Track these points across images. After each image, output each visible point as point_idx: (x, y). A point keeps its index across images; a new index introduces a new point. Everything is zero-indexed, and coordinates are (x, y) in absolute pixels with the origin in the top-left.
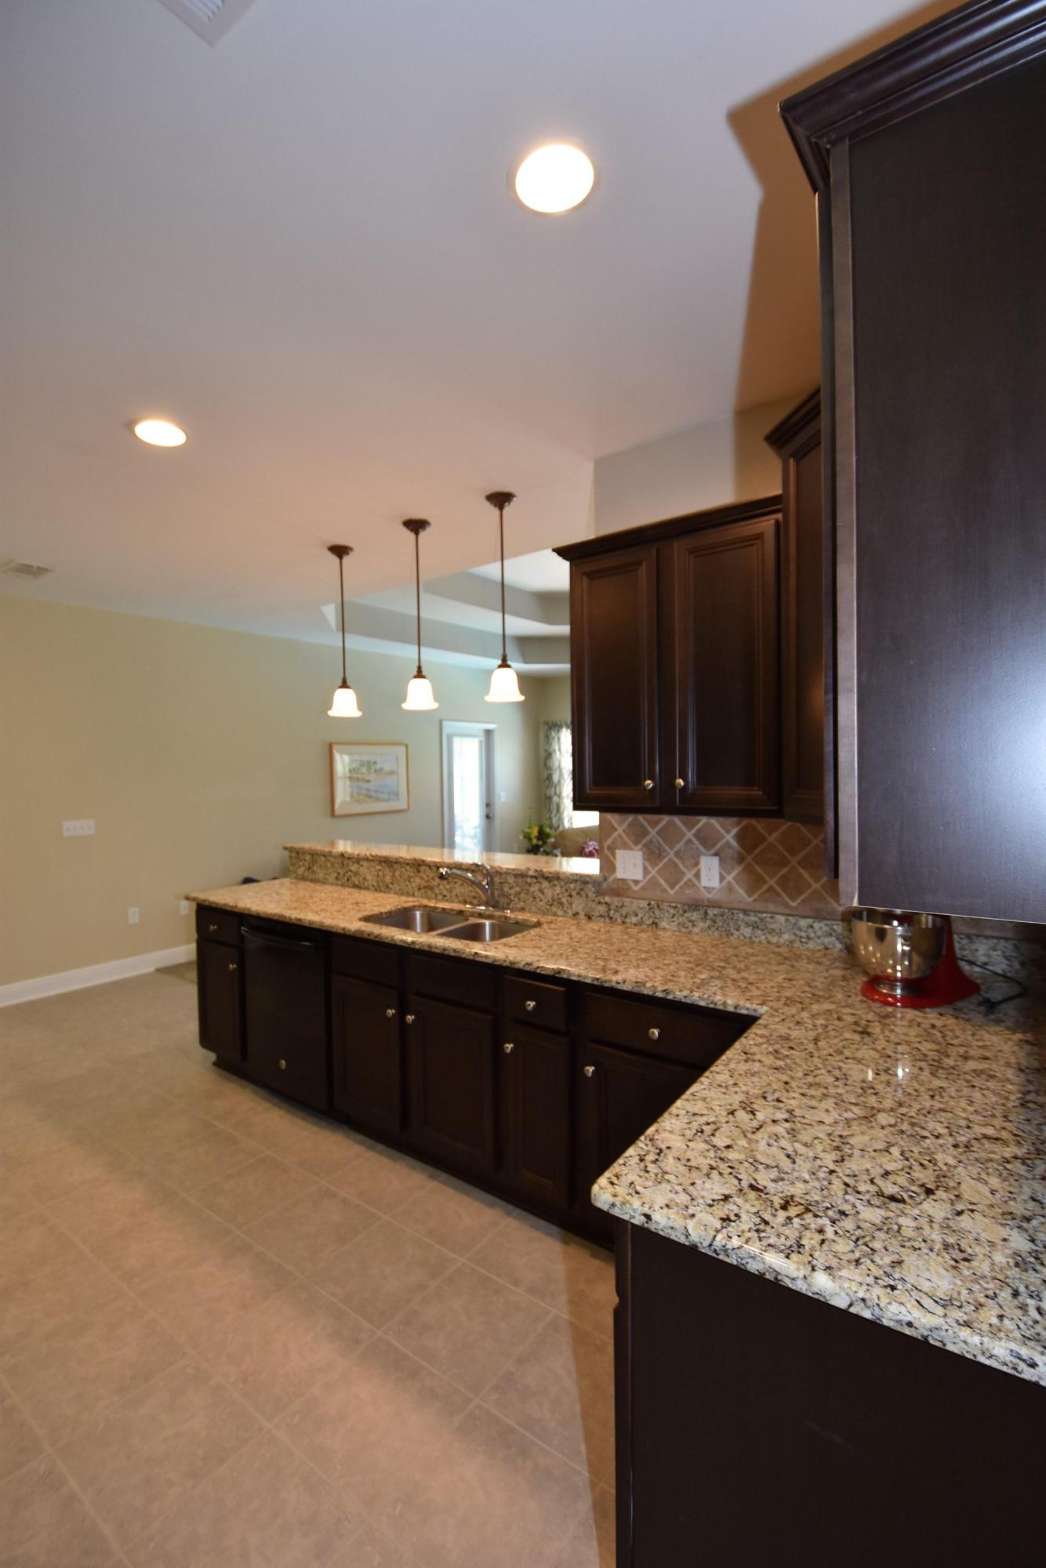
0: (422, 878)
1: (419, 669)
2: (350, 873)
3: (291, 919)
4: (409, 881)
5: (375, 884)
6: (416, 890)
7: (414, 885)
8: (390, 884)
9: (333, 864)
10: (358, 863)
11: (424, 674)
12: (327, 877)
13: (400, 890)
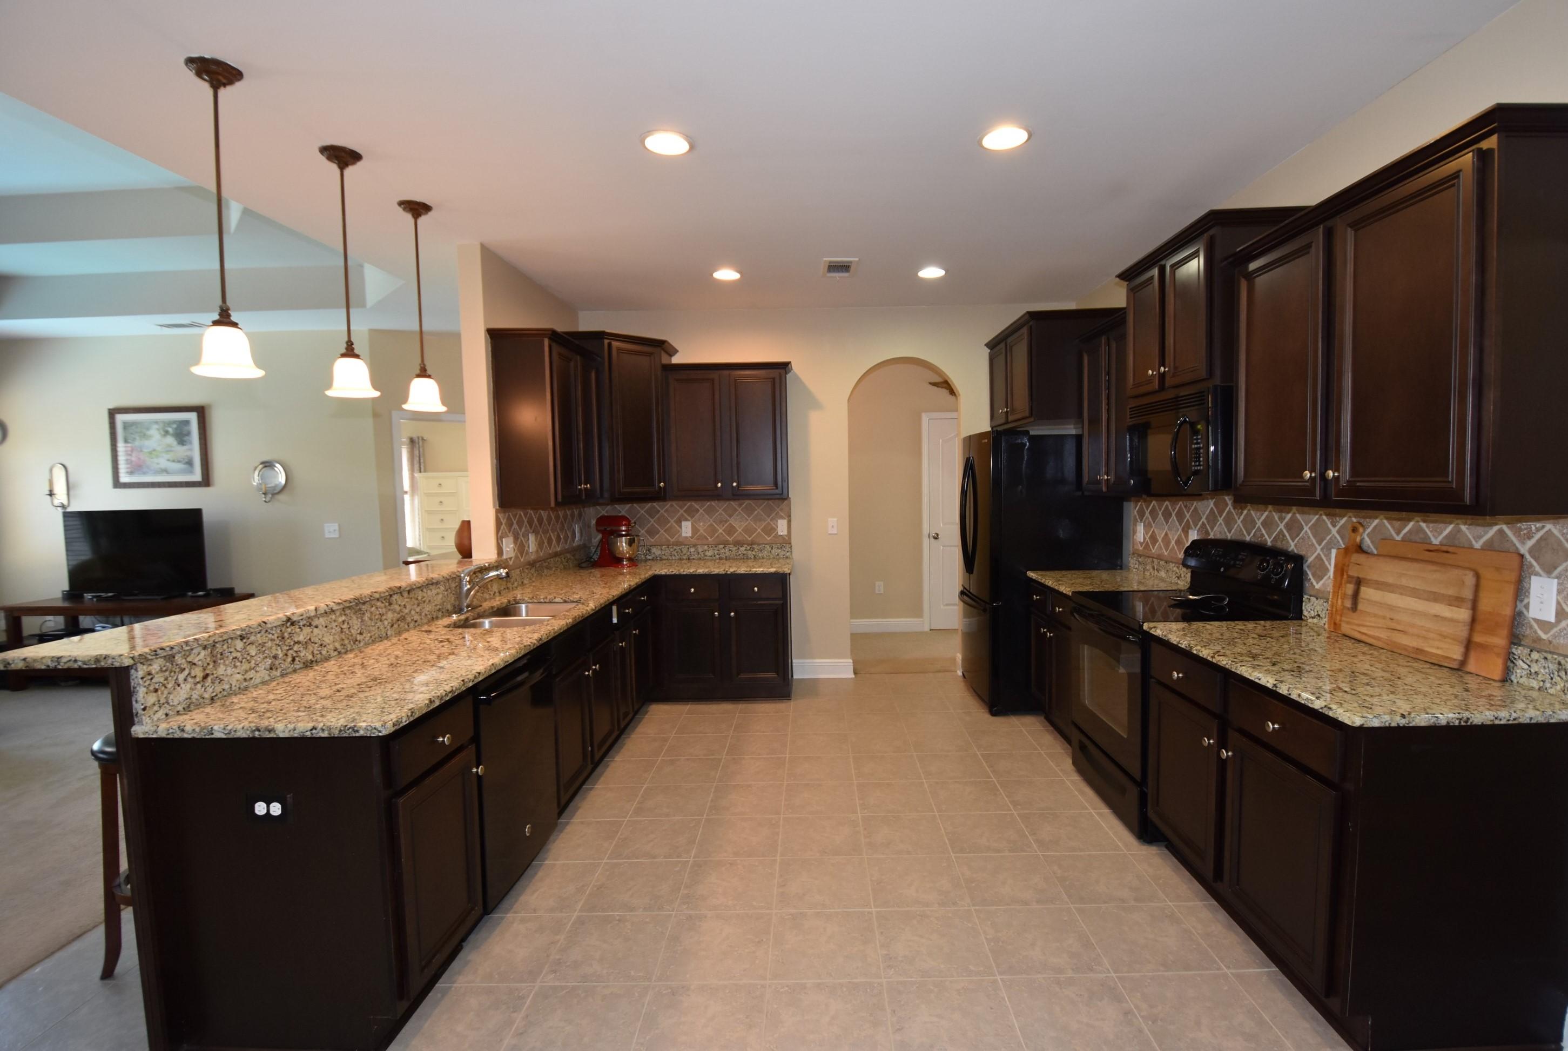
0: (394, 611)
1: (350, 344)
2: (296, 648)
4: (381, 621)
5: (337, 645)
6: (389, 627)
7: (386, 623)
8: (358, 636)
9: (263, 645)
10: (310, 625)
11: (356, 351)
12: (251, 674)
13: (371, 637)
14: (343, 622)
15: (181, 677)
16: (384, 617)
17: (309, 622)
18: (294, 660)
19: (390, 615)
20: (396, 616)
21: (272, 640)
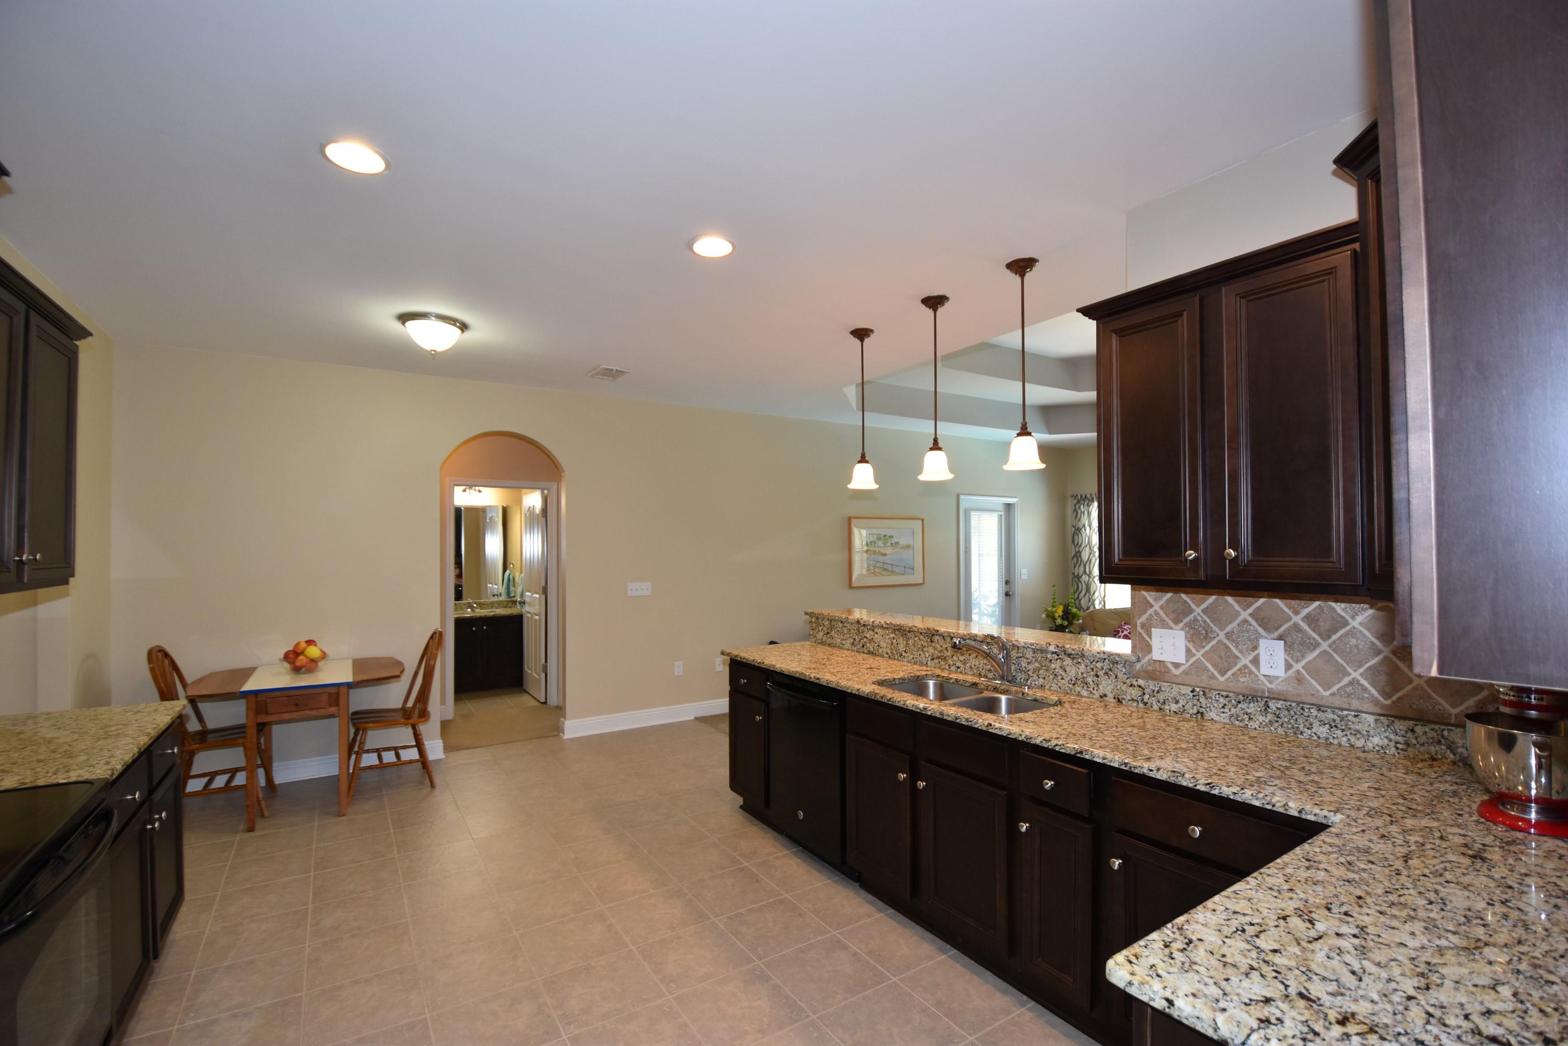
0: (935, 649)
1: (936, 440)
2: (865, 640)
3: (811, 678)
4: (923, 650)
5: (889, 652)
6: (929, 659)
7: (927, 654)
8: (903, 653)
9: (850, 630)
10: (873, 630)
11: (940, 445)
12: (844, 642)
13: (913, 658)
14: (894, 638)
15: (820, 628)
16: (925, 649)
17: (873, 628)
18: (863, 646)
19: (931, 650)
20: (937, 654)
21: (854, 630)
